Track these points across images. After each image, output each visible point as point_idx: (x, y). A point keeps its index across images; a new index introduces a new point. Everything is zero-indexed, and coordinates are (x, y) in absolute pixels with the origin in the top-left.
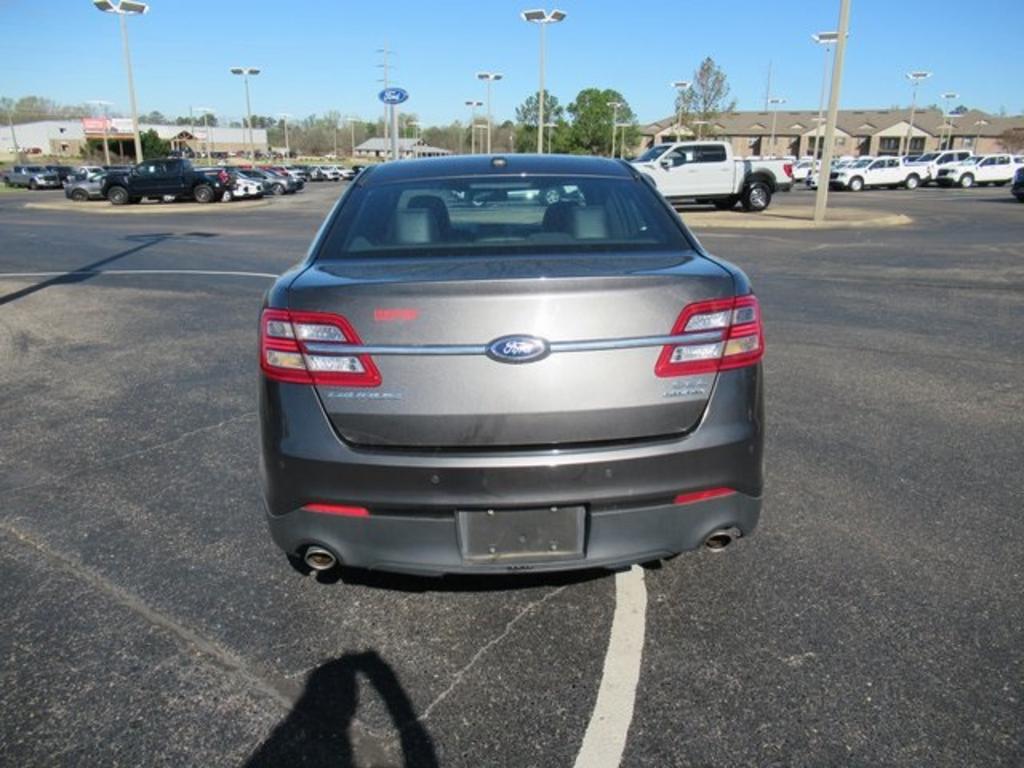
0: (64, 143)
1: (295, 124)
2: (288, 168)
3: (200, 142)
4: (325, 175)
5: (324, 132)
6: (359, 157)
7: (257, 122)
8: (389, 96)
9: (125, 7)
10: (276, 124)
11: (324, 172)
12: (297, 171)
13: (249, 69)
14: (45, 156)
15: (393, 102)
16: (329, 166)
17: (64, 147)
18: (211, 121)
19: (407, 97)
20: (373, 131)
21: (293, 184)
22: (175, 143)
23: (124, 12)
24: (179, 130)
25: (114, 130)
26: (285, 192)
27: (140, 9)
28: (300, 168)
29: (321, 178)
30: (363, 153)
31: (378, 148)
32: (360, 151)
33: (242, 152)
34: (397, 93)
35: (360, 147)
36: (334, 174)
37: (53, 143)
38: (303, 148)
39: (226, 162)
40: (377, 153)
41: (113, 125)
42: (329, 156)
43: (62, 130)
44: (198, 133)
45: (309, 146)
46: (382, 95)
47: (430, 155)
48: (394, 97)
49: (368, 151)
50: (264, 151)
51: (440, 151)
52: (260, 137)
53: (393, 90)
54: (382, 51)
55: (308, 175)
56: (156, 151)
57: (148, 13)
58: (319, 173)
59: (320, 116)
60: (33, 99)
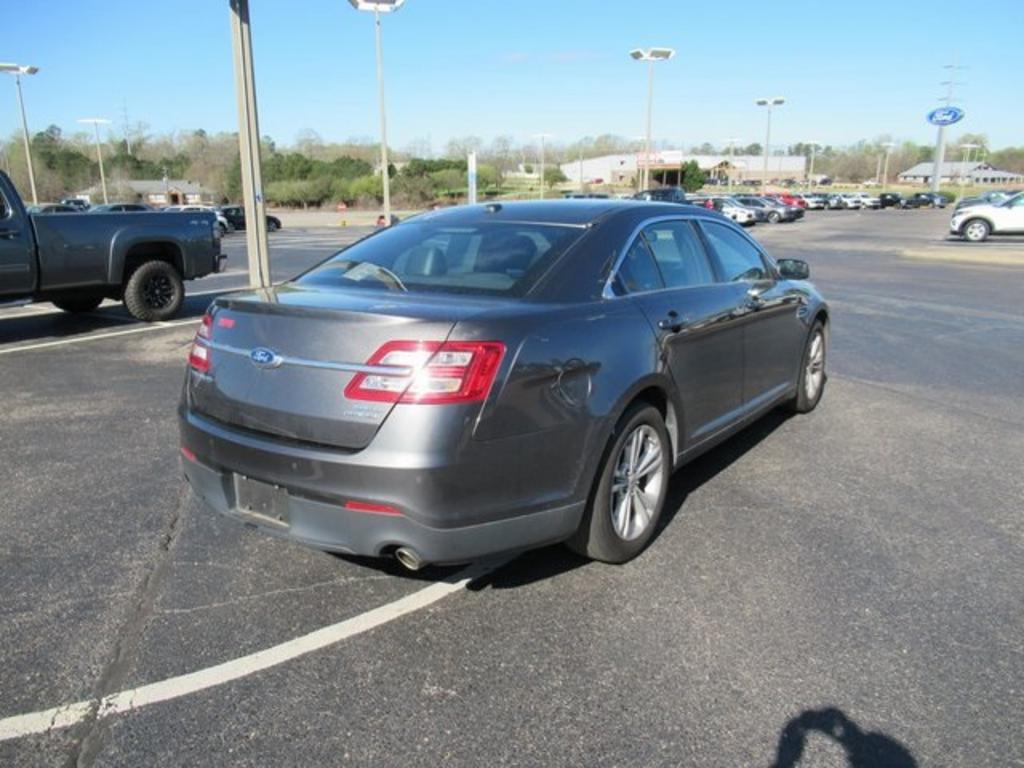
0: (621, 174)
1: (841, 150)
2: (806, 196)
3: (738, 170)
4: (846, 204)
5: (869, 158)
6: (903, 184)
7: (800, 150)
8: (939, 117)
9: (655, 54)
10: (821, 151)
11: (844, 200)
12: (817, 199)
13: (773, 100)
14: (605, 185)
15: (944, 123)
16: (851, 194)
17: (621, 177)
18: (754, 150)
19: (961, 117)
20: (927, 155)
21: (791, 213)
22: (715, 173)
23: (654, 58)
24: (722, 159)
25: (661, 161)
26: (781, 221)
27: (666, 55)
28: (820, 195)
29: (840, 207)
30: (908, 179)
31: (927, 173)
32: (905, 177)
33: (777, 180)
34: (950, 112)
35: (905, 173)
36: (856, 202)
37: (614, 173)
38: (841, 175)
39: (757, 190)
40: (926, 179)
41: (663, 158)
42: (867, 183)
43: (622, 163)
44: (738, 163)
45: (849, 173)
46: (931, 116)
47: (993, 180)
48: (945, 117)
49: (915, 177)
50: (799, 179)
51: (1008, 175)
52: (797, 165)
53: (944, 110)
54: (951, 66)
55: (826, 203)
56: (695, 180)
57: (674, 57)
58: (840, 201)
59: (869, 141)
60: (608, 137)
